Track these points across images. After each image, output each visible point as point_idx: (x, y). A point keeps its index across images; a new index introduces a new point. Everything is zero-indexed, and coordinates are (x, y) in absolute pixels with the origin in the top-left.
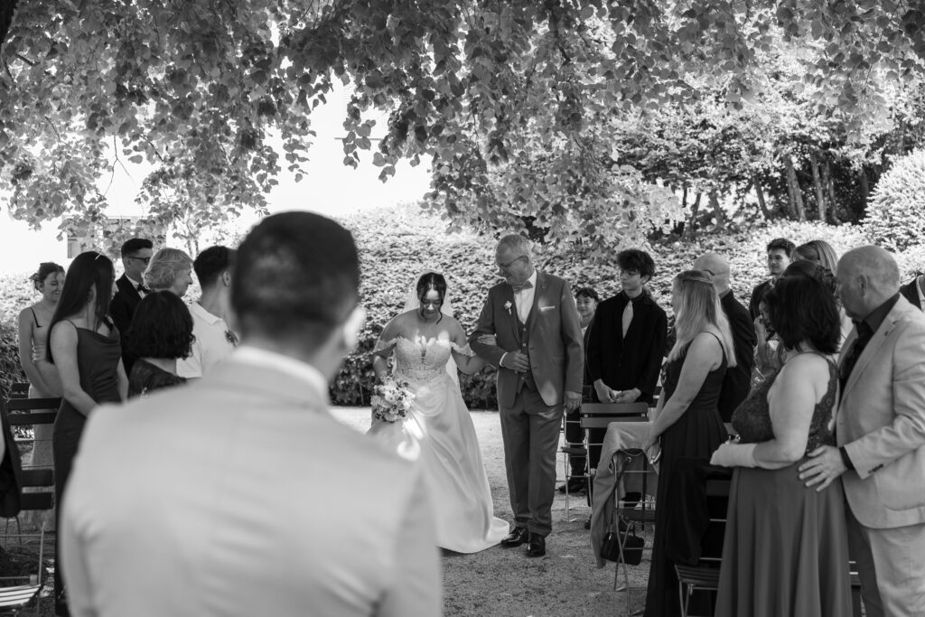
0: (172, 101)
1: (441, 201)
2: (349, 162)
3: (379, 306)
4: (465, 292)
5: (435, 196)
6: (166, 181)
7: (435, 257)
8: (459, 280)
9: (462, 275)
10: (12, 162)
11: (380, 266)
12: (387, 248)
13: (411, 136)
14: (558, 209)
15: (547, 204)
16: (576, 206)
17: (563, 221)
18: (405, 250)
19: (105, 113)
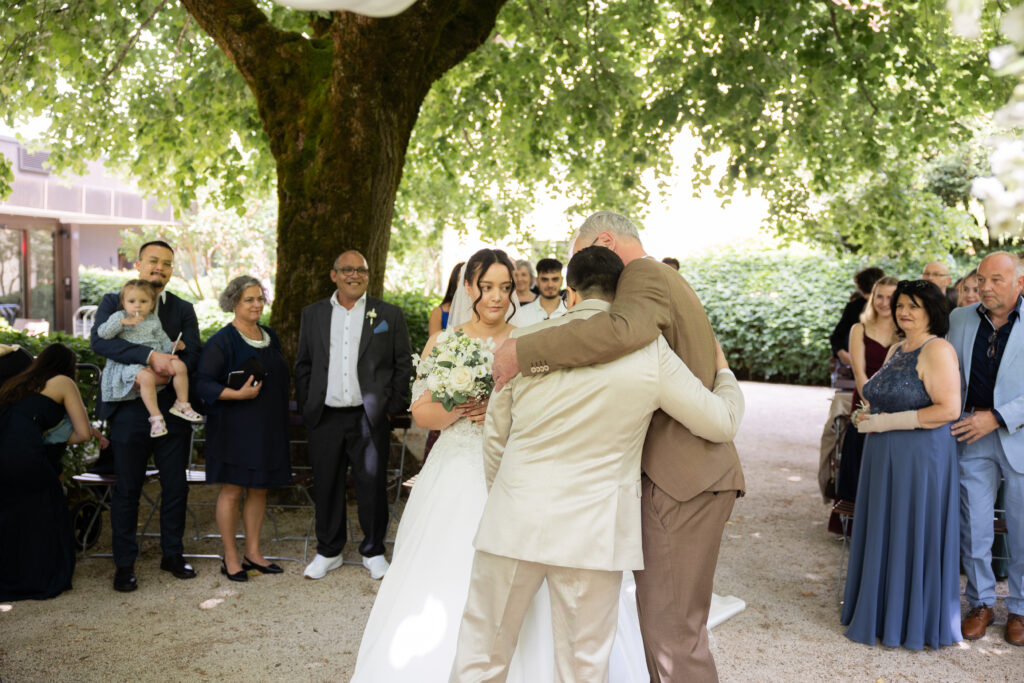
0: (572, 156)
1: (774, 224)
2: (696, 195)
3: (742, 305)
4: (810, 295)
5: (770, 220)
6: (578, 212)
7: (789, 267)
8: (807, 285)
9: (810, 281)
10: (477, 202)
11: (745, 275)
12: (752, 260)
13: (743, 174)
14: (869, 229)
15: (858, 226)
16: (883, 226)
17: (874, 238)
18: (766, 262)
19: (525, 166)
